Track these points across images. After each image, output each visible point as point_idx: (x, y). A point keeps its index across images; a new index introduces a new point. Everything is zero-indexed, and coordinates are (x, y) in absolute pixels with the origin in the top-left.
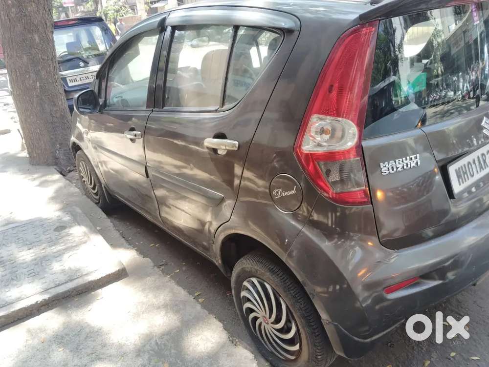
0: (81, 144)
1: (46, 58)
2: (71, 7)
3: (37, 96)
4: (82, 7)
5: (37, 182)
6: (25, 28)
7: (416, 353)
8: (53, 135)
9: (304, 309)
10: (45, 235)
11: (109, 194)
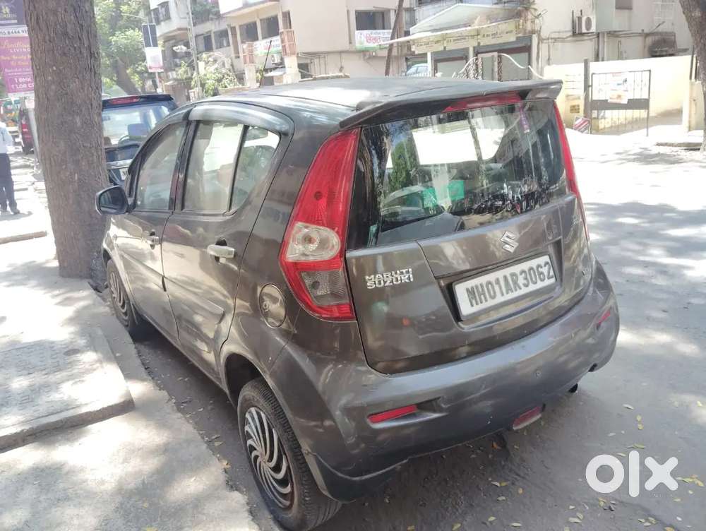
0: (111, 253)
1: (89, 145)
2: (159, 73)
3: (74, 191)
4: (174, 72)
5: (58, 300)
6: (65, 108)
7: (449, 514)
8: (90, 240)
9: (291, 439)
10: (54, 358)
11: (137, 313)
